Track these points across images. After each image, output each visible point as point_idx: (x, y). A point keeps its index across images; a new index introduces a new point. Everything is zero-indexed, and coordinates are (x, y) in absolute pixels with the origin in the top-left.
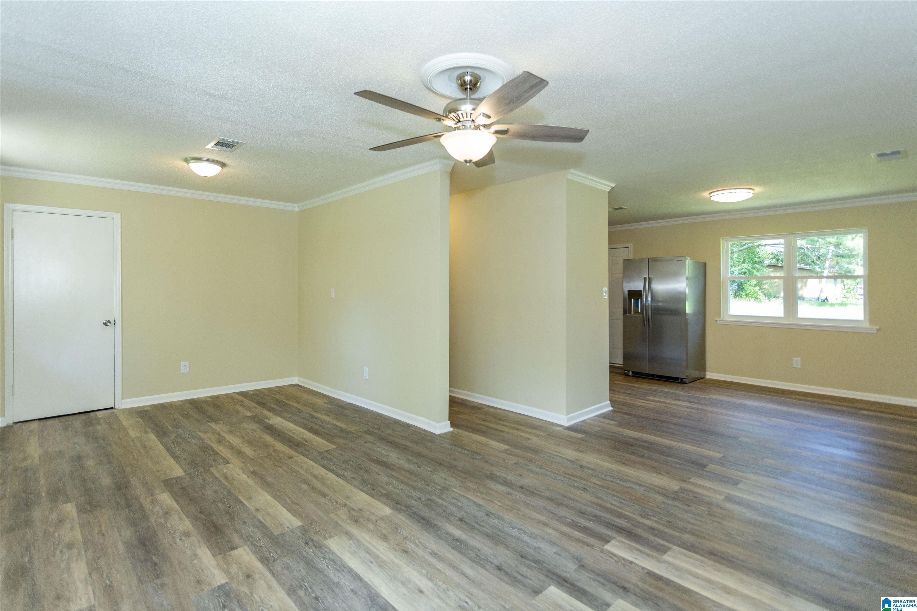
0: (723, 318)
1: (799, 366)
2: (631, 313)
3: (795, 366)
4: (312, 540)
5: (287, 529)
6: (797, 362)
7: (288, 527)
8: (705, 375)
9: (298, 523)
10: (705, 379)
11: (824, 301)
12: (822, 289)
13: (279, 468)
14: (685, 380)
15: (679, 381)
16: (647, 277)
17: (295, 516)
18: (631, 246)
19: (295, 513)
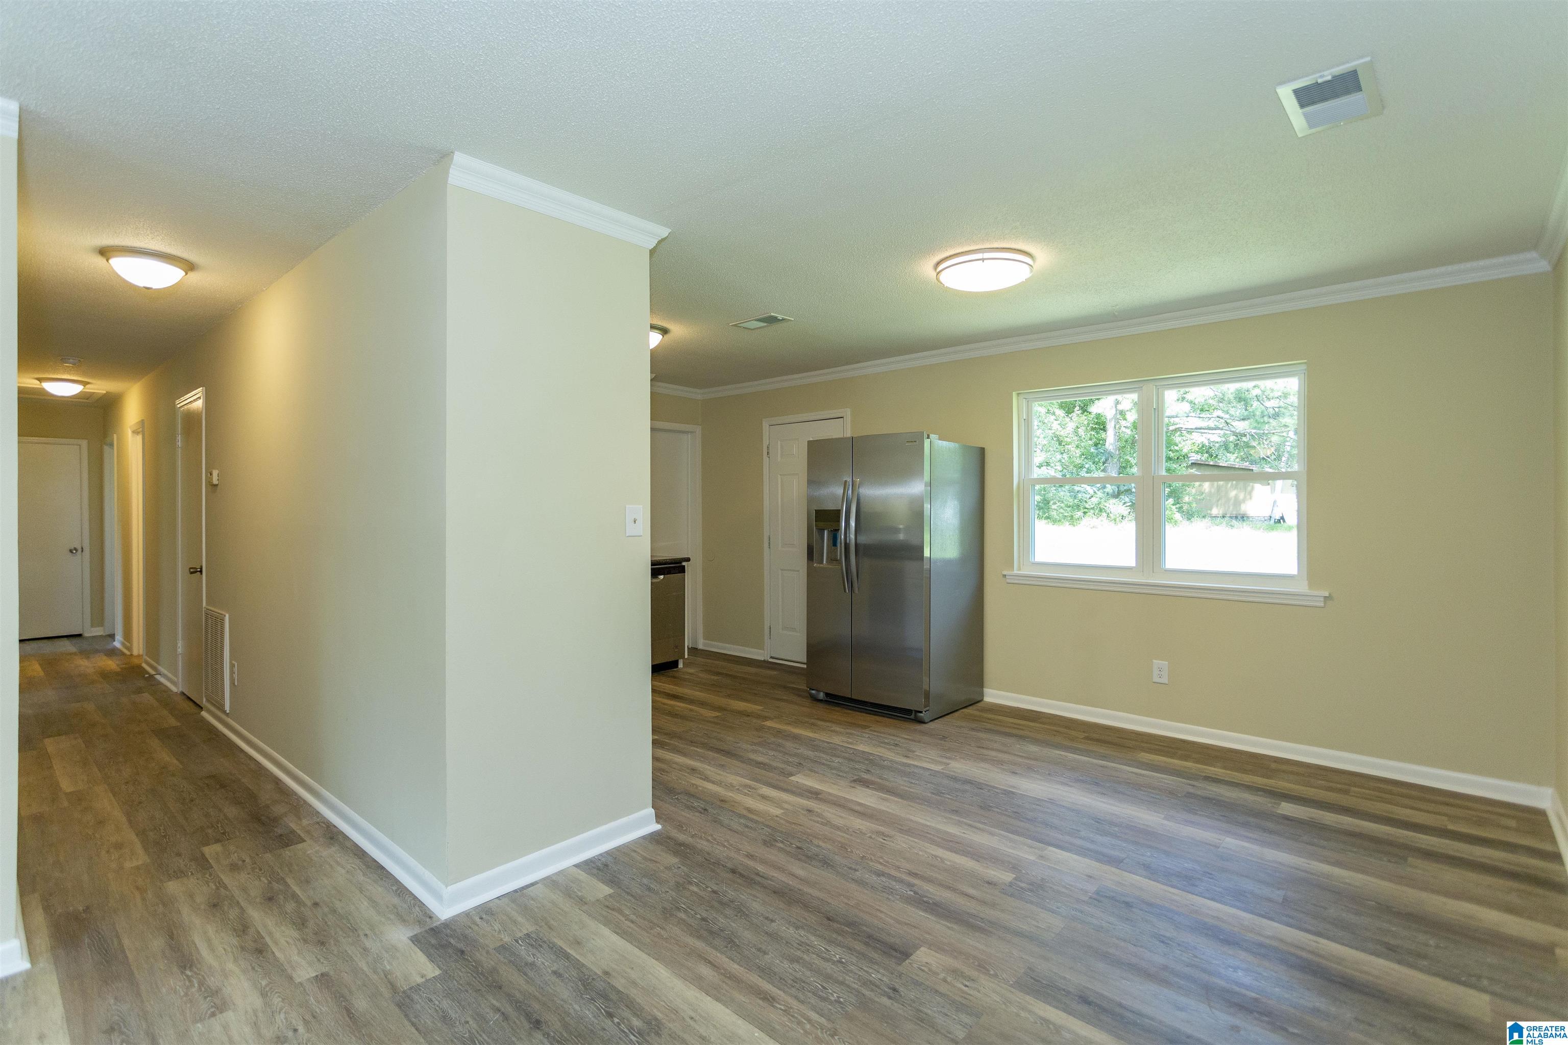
0: (1019, 569)
1: (1165, 680)
2: (822, 562)
3: (1156, 679)
6: (1160, 669)
8: (982, 695)
10: (982, 702)
11: (1279, 521)
12: (1275, 502)
14: (921, 714)
15: (912, 717)
16: (849, 480)
18: (848, 413)
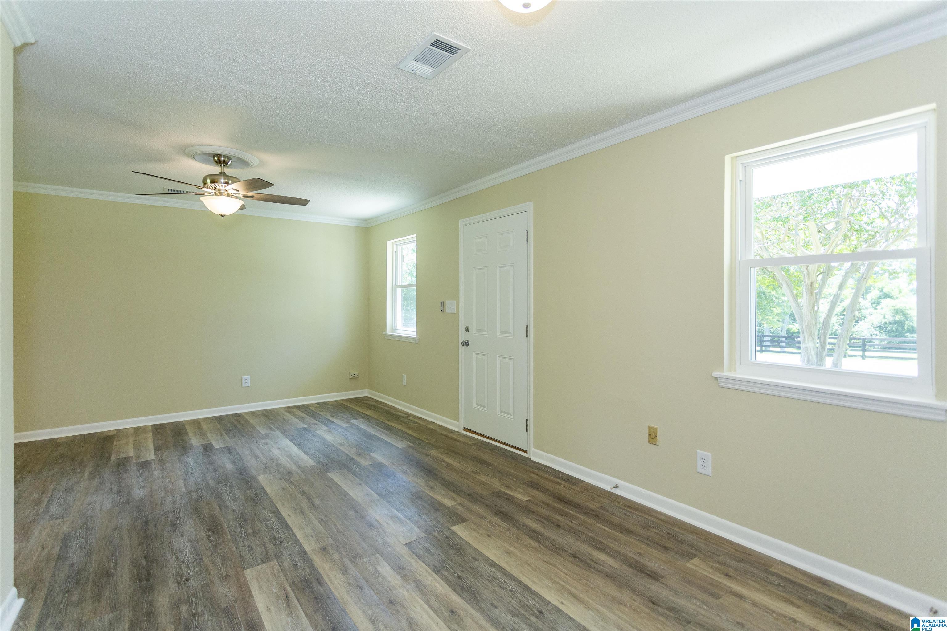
4: (323, 466)
5: (338, 472)
7: (337, 473)
9: (330, 475)
13: (341, 530)
17: (332, 479)
19: (332, 481)
